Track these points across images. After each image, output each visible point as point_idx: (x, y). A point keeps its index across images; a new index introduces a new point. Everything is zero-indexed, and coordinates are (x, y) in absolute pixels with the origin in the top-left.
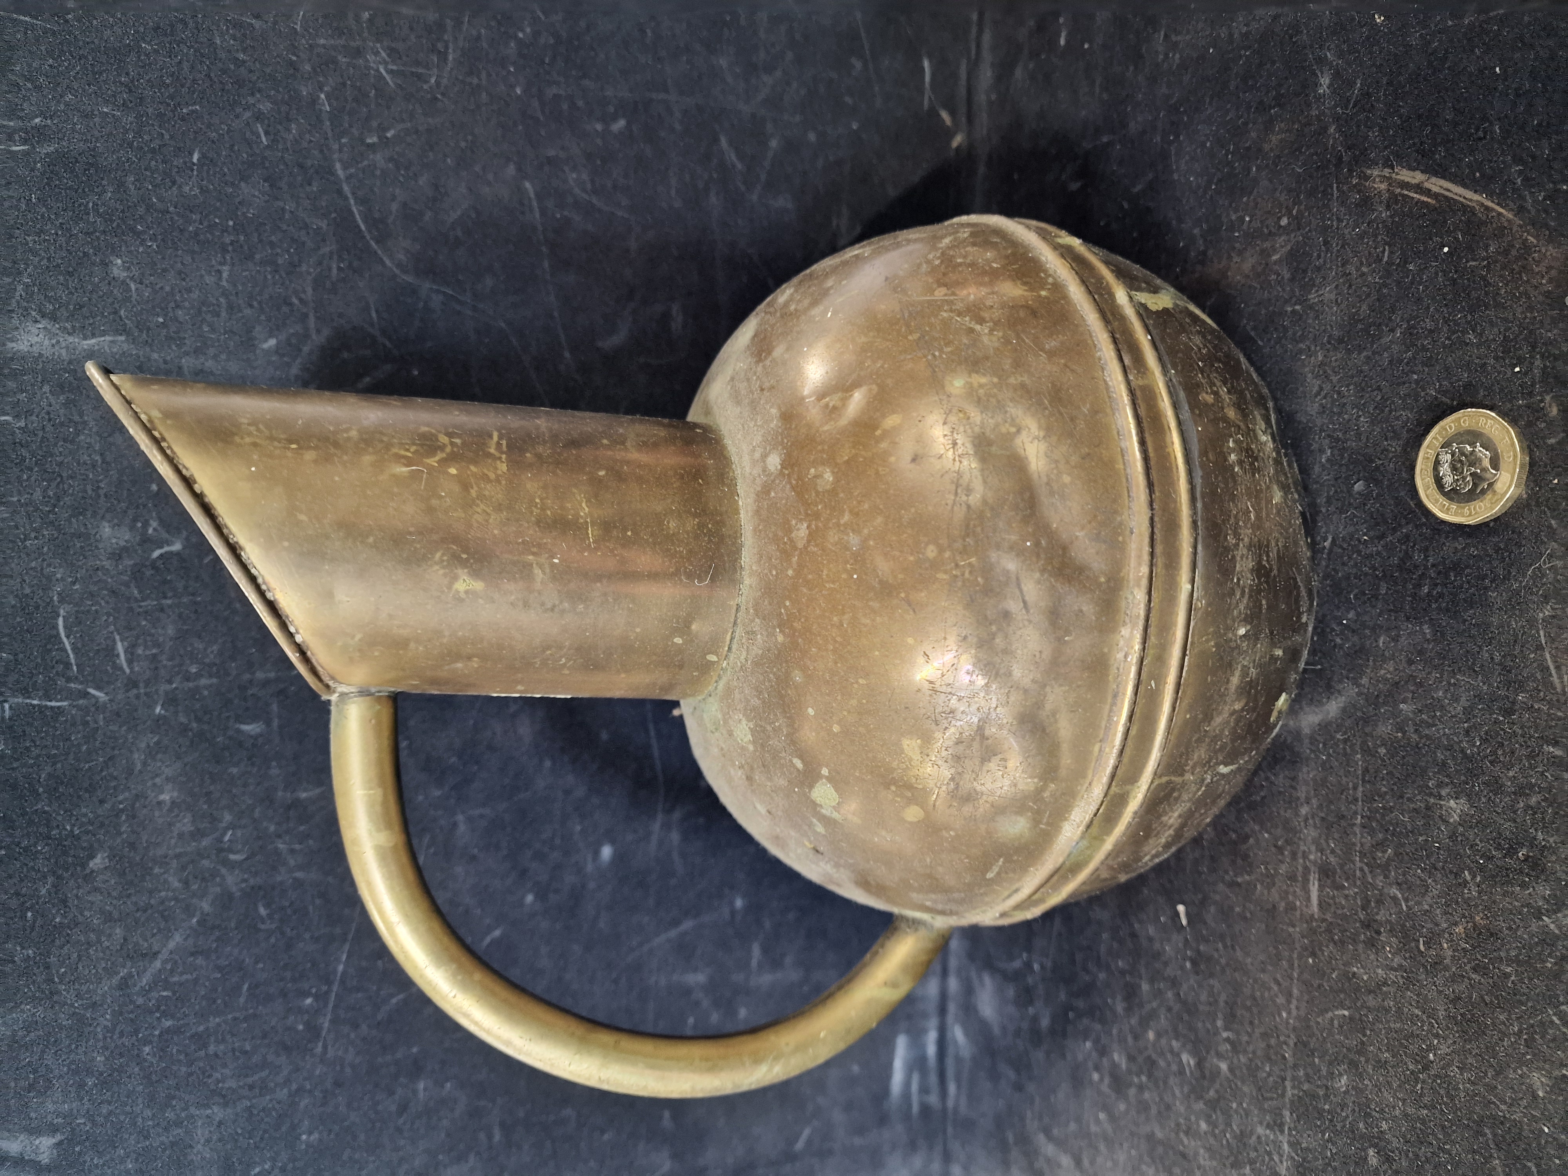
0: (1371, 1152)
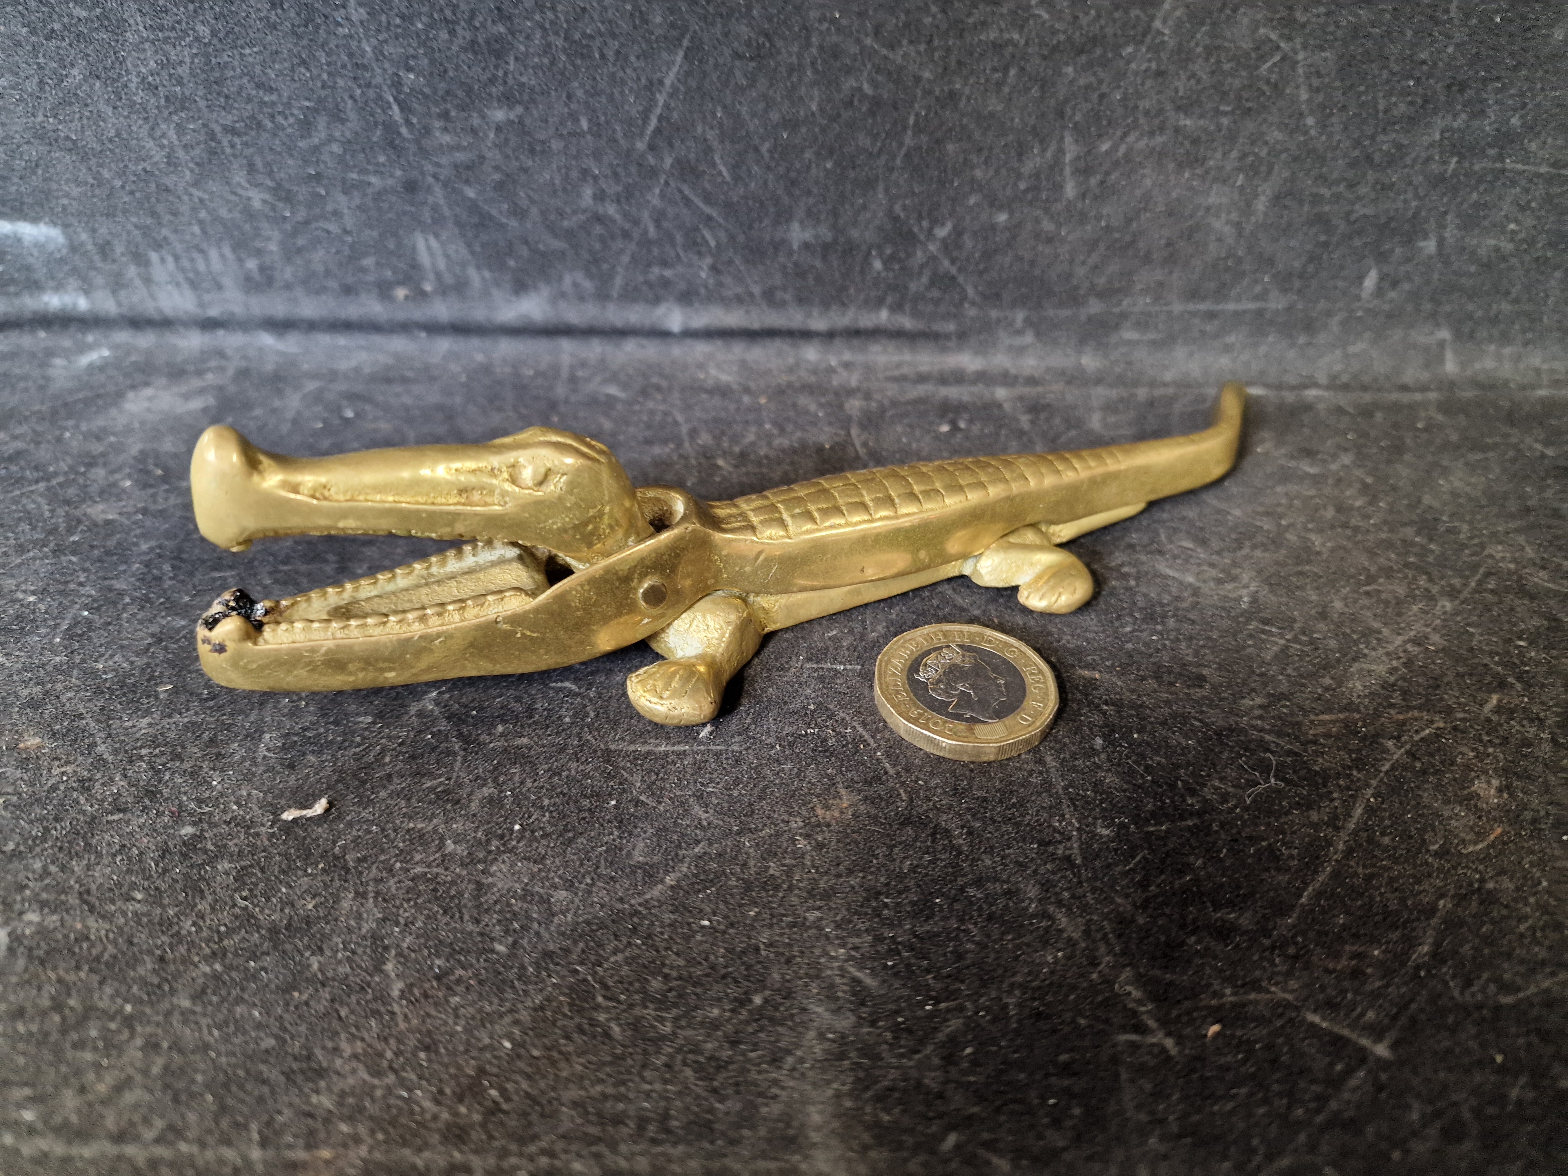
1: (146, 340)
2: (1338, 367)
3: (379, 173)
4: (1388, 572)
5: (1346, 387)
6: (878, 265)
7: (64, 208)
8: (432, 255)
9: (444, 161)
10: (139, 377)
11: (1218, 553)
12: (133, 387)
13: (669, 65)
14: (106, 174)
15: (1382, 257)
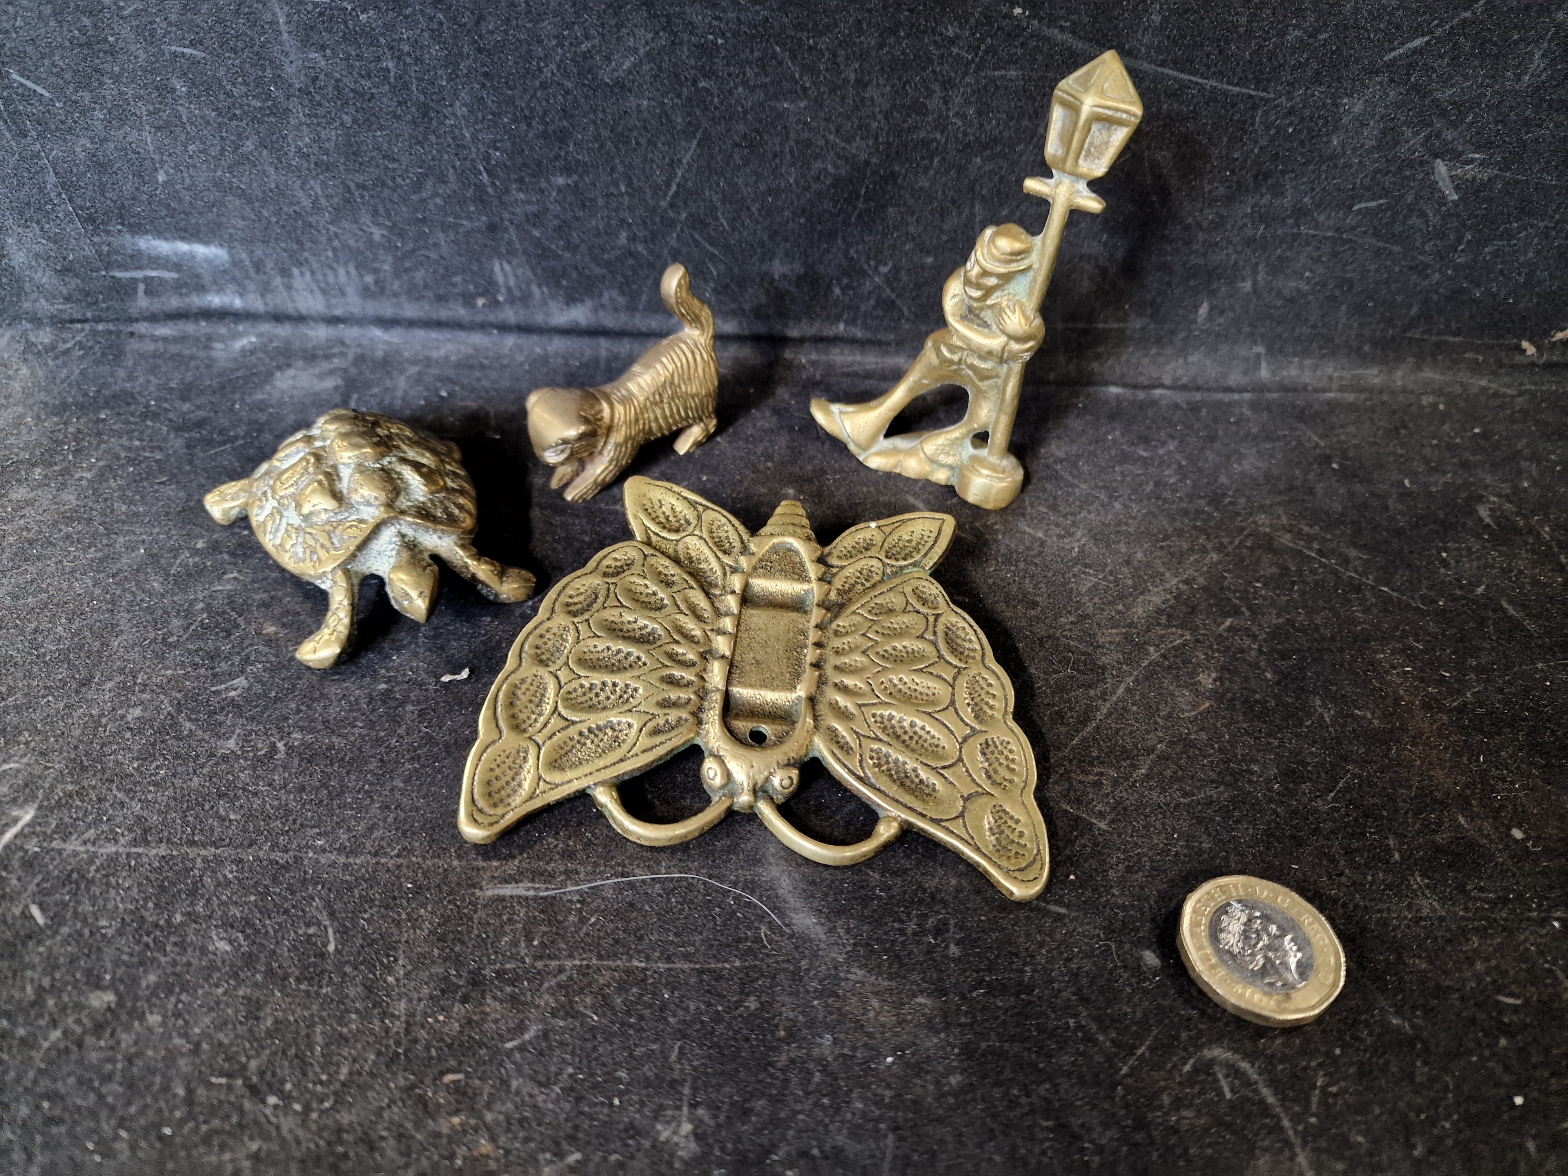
0: (110, 997)
1: (284, 331)
2: (1180, 372)
3: (469, 218)
4: (1179, 533)
5: (1184, 388)
6: (837, 291)
7: (231, 235)
8: (505, 275)
9: (518, 210)
10: (282, 360)
11: (1064, 516)
12: (279, 368)
13: (686, 150)
14: (265, 213)
15: (1212, 294)
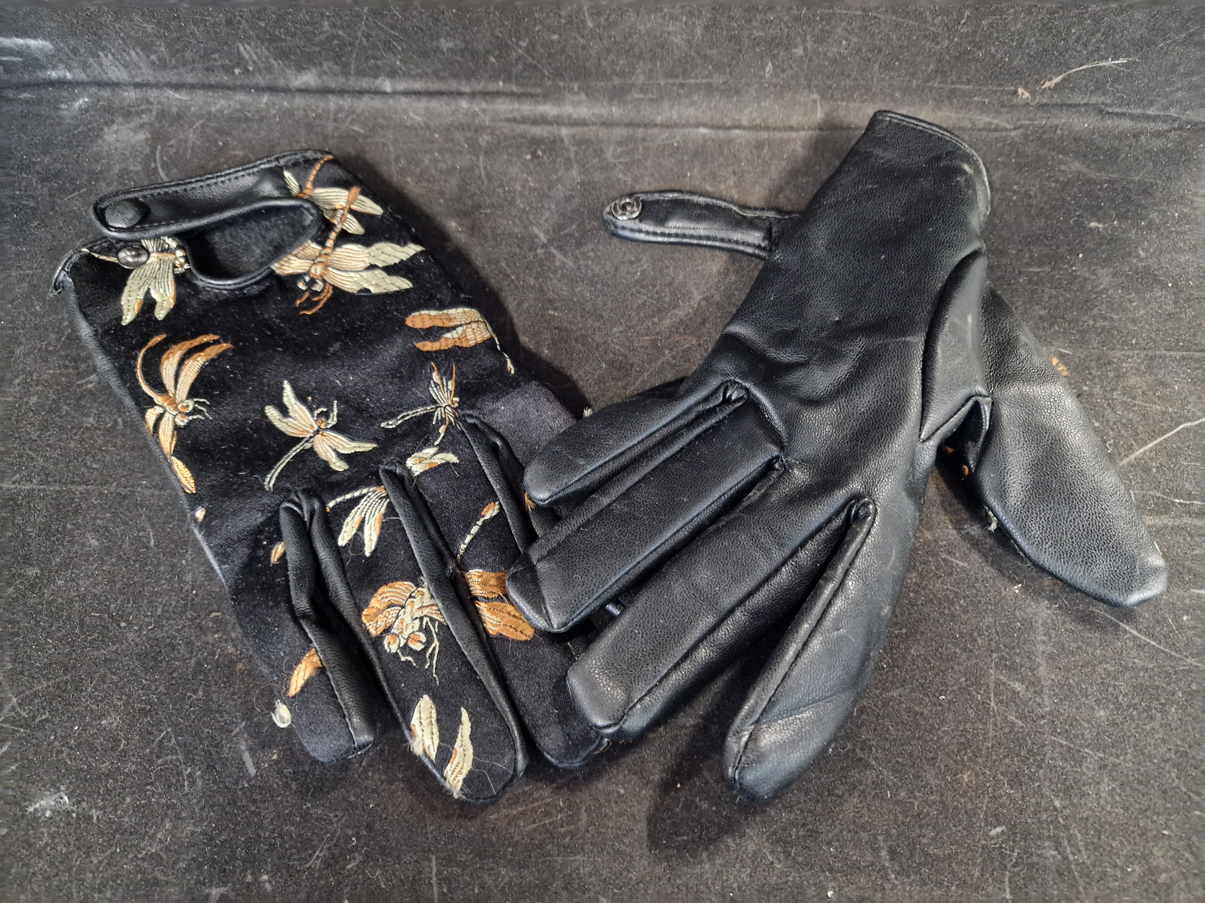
1: (106, 93)
2: (755, 114)
3: (211, 15)
5: (756, 128)
6: (492, 60)
7: (49, 32)
10: (107, 117)
12: (106, 123)
14: (67, 17)
15: (774, 57)
